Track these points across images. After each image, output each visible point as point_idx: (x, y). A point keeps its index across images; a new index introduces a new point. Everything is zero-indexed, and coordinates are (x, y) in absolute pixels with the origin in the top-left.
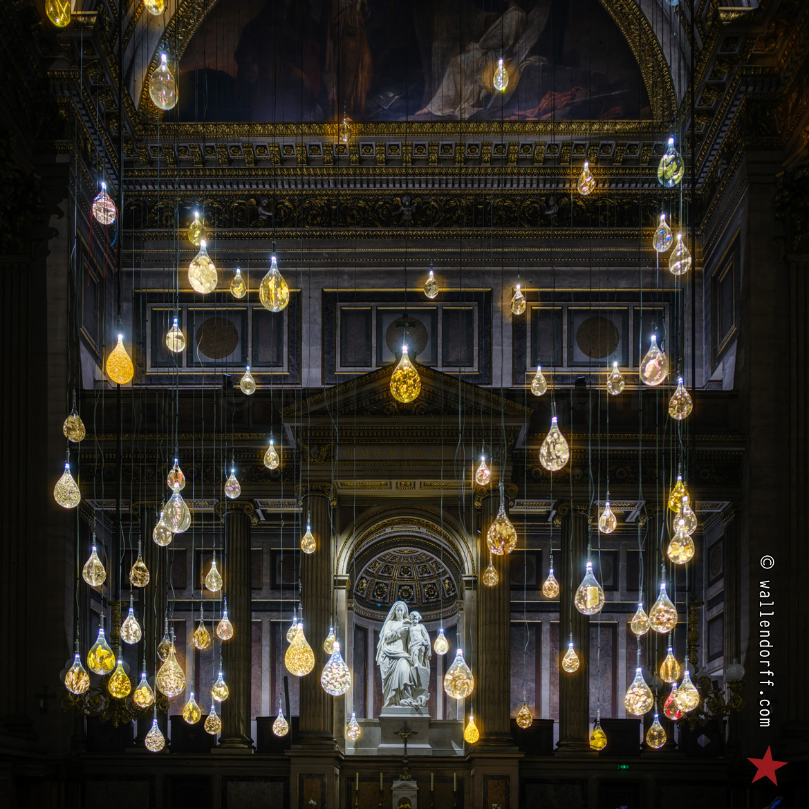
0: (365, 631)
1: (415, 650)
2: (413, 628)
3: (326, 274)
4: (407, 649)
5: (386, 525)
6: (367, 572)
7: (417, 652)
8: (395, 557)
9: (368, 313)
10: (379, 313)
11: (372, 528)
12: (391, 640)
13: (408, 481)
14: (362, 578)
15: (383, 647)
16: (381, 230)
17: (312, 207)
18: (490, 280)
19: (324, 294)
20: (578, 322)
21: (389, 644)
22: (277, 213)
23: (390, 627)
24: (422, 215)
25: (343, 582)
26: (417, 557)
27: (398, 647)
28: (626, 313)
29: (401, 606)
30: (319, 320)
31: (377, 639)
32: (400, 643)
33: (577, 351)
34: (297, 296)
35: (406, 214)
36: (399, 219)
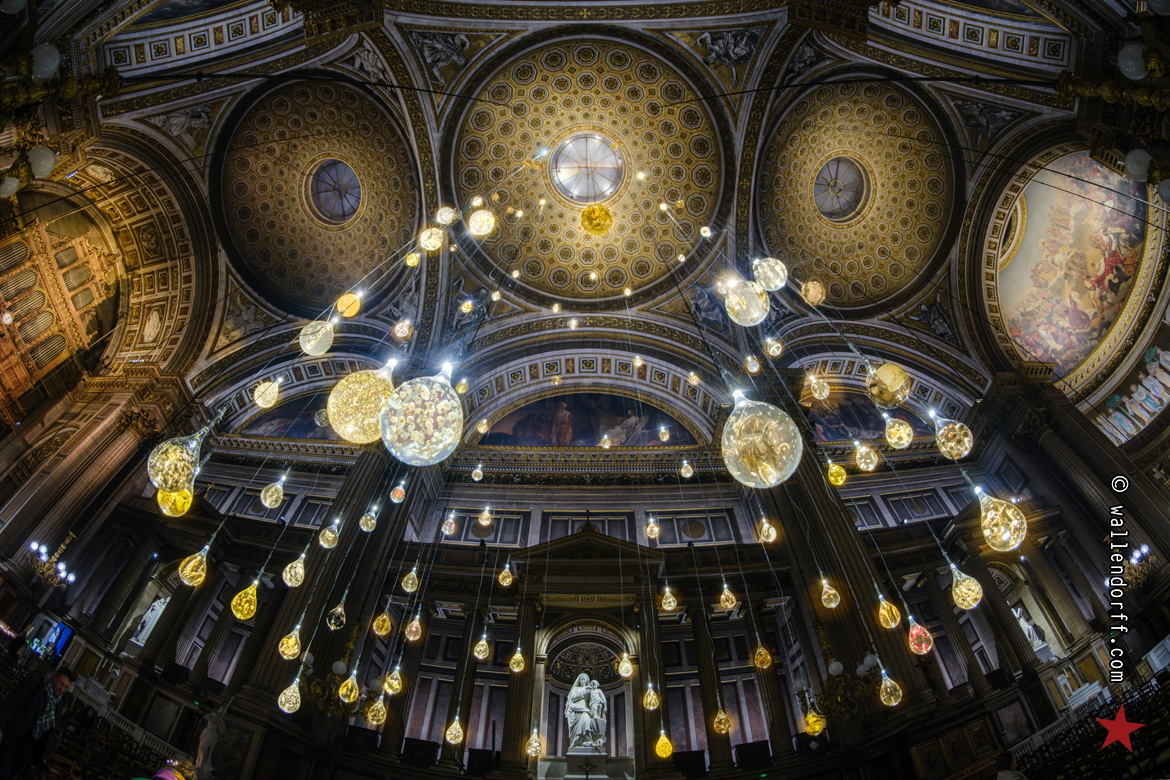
0: (558, 697)
1: (595, 706)
2: (592, 691)
3: (545, 504)
4: (588, 706)
5: (574, 626)
6: (560, 658)
7: (596, 708)
8: (580, 649)
9: (567, 521)
10: (573, 521)
11: (564, 626)
12: (577, 700)
13: (590, 596)
14: (557, 662)
15: (570, 704)
16: (574, 487)
17: (540, 478)
19: (543, 513)
20: (682, 523)
21: (575, 702)
22: (523, 479)
23: (576, 691)
24: (596, 481)
25: (543, 660)
26: (595, 650)
27: (582, 705)
28: (706, 518)
29: (584, 677)
30: (540, 523)
31: (566, 699)
32: (583, 702)
33: (684, 535)
34: (529, 513)
35: (588, 481)
36: (584, 483)
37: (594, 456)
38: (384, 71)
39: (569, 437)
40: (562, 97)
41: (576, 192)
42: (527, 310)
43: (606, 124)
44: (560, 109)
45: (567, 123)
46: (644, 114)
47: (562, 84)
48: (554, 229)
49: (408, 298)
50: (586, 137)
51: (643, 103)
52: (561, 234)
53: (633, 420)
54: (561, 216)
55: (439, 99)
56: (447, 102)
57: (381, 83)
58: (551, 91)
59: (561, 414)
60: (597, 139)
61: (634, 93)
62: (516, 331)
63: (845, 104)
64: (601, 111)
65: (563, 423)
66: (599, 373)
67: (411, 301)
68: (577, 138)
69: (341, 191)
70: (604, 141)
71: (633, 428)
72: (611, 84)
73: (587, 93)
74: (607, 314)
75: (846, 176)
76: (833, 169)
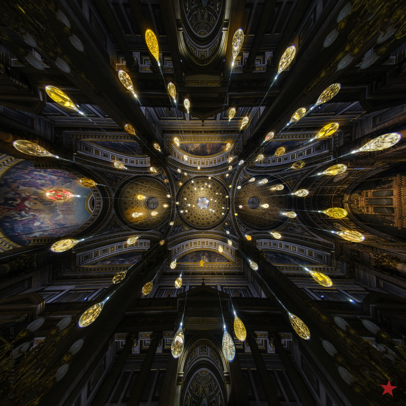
14: (188, 394)
16: (207, 130)
17: (216, 133)
18: (190, 122)
19: (216, 120)
22: (221, 132)
24: (201, 132)
34: (220, 120)
35: (203, 132)
36: (204, 131)
37: (201, 140)
38: (240, 226)
39: (208, 145)
40: (207, 216)
41: (205, 198)
42: (216, 176)
43: (200, 211)
44: (208, 214)
45: (207, 212)
46: (193, 214)
47: (207, 219)
48: (209, 192)
49: (241, 180)
50: (203, 209)
51: (193, 215)
52: (208, 191)
53: (192, 150)
54: (208, 194)
55: (229, 219)
56: (228, 218)
57: (241, 224)
58: (209, 217)
59: (209, 151)
60: (201, 208)
61: (195, 217)
62: (218, 172)
63: (154, 221)
64: (200, 214)
65: (209, 149)
66: (200, 161)
67: (240, 180)
68: (205, 208)
69: (252, 202)
70: (200, 208)
71: (192, 147)
72: (199, 219)
73: (203, 217)
74: (199, 175)
75: (151, 206)
76: (155, 207)
